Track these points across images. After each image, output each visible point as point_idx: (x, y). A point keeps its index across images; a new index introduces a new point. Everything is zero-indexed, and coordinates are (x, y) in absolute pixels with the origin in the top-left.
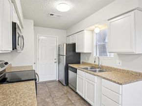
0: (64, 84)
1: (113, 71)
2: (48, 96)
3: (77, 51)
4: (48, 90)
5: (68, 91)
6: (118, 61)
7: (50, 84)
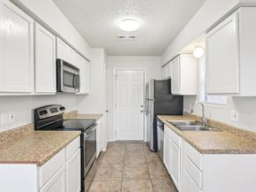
0: (152, 148)
1: (225, 132)
2: (119, 161)
3: (174, 92)
4: (123, 153)
5: (153, 161)
6: (233, 112)
7: (130, 145)
